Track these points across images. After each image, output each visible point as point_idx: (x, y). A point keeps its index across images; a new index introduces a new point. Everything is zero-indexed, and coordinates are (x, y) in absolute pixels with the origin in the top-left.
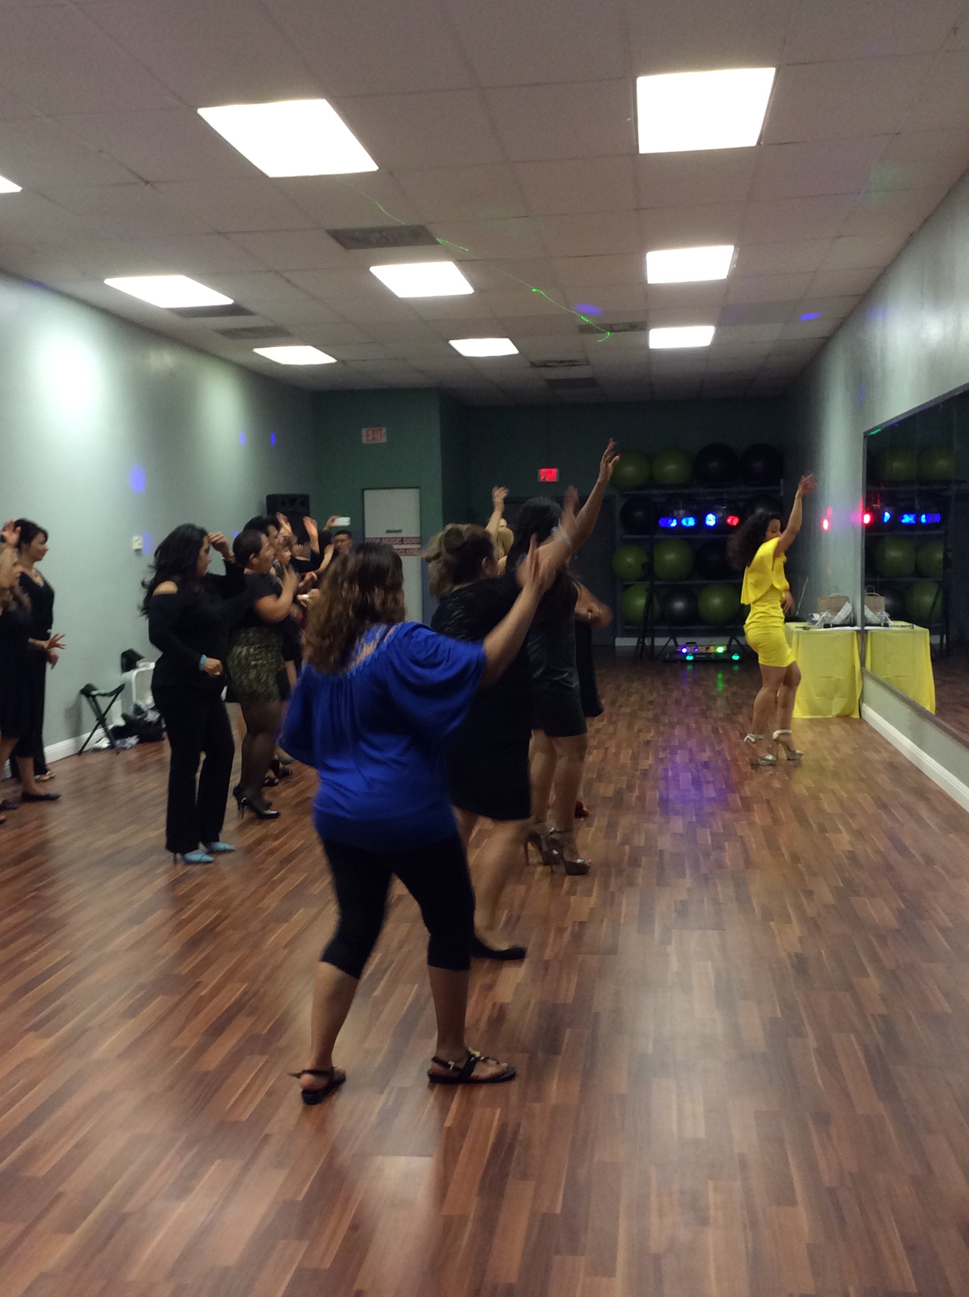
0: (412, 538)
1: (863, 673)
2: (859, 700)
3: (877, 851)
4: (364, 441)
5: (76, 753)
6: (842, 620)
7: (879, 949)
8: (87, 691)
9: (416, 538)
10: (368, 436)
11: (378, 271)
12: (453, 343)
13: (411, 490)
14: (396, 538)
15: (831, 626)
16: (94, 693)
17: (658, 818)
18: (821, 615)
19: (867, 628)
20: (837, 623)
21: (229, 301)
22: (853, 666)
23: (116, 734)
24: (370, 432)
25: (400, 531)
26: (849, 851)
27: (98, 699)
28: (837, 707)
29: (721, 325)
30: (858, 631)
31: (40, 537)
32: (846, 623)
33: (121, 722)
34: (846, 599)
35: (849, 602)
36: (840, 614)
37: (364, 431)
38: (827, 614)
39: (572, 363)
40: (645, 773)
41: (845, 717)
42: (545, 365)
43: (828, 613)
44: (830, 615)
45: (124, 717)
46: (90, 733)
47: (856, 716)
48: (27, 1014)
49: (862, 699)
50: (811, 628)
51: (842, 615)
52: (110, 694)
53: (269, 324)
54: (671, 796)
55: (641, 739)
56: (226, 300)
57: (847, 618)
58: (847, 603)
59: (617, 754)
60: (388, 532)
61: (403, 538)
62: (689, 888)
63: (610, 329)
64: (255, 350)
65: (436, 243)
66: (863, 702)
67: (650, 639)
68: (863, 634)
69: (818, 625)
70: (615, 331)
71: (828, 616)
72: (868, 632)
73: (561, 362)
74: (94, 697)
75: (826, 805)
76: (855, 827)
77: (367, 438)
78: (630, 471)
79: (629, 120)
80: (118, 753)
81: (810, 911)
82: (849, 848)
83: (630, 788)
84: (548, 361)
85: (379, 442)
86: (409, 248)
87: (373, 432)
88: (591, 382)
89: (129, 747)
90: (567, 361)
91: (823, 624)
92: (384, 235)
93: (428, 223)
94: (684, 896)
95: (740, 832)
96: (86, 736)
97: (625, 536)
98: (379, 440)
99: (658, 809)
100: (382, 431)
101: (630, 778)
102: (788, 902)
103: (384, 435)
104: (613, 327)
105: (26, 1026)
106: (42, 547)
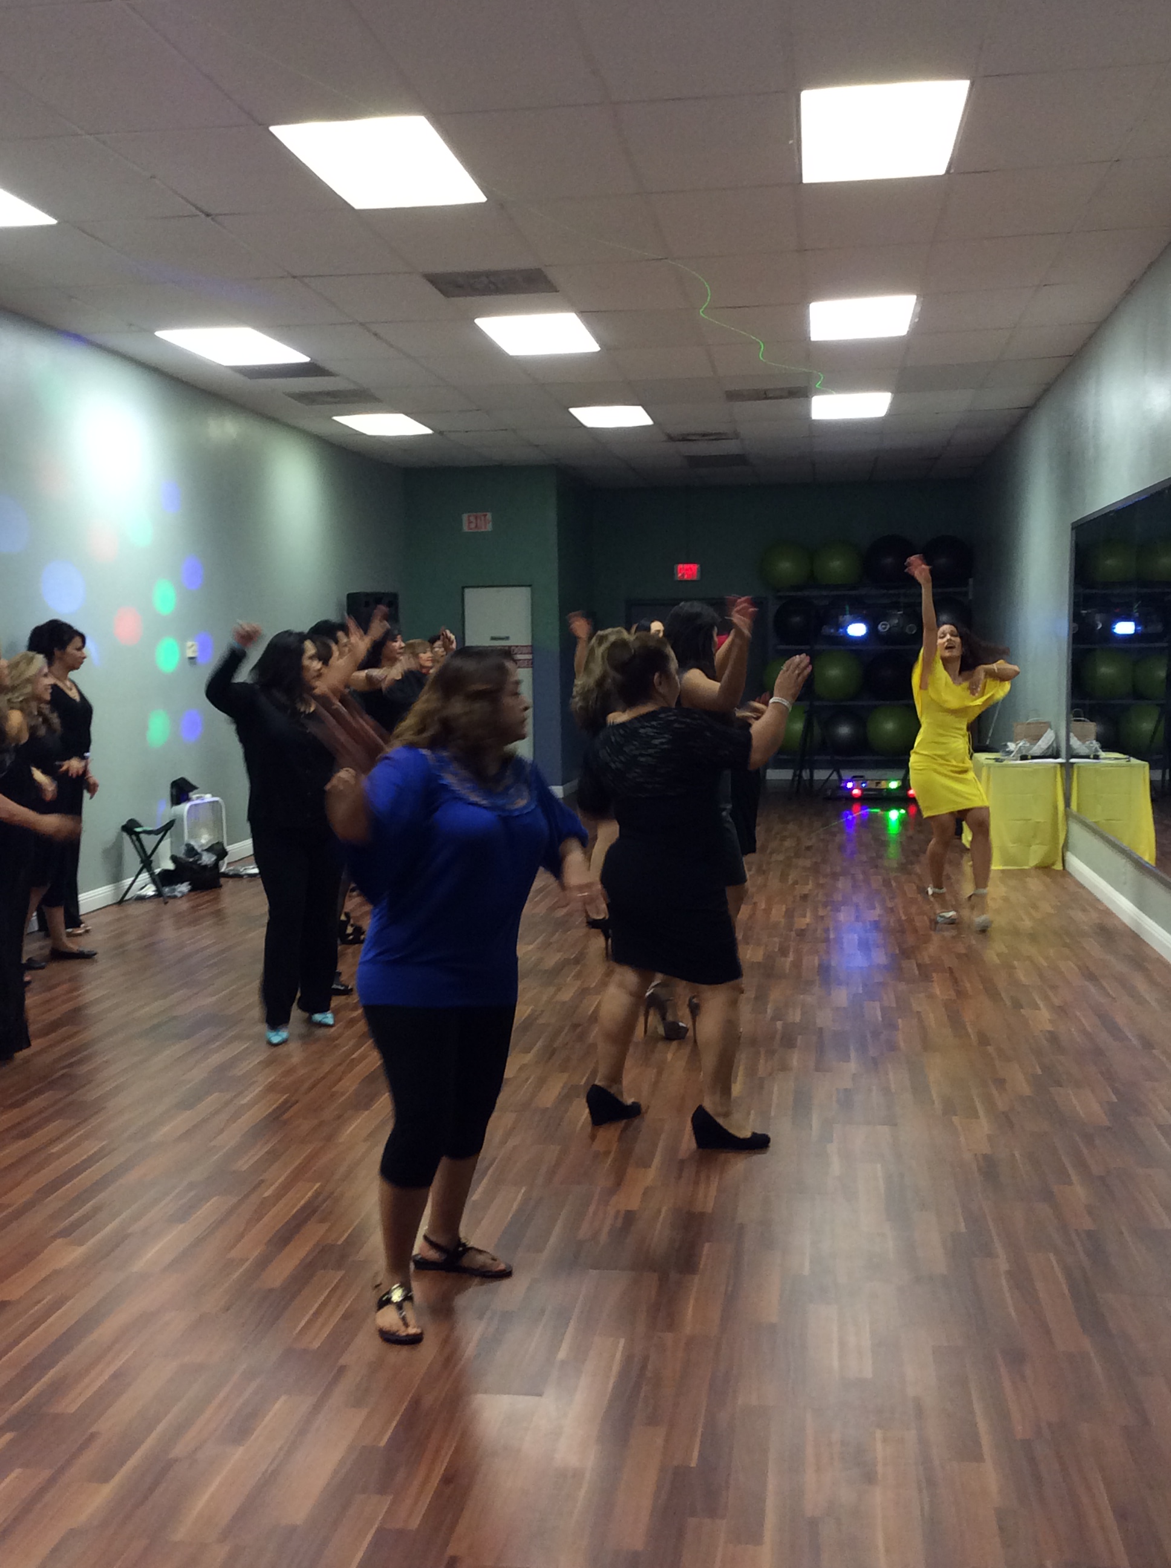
0: (523, 646)
1: (1068, 815)
2: (1062, 848)
3: (1083, 1032)
4: (465, 529)
5: (114, 902)
6: (1042, 751)
7: (1085, 1151)
8: (130, 828)
9: (528, 646)
10: (470, 522)
11: (482, 323)
12: (575, 411)
13: (524, 589)
15: (1029, 757)
16: (138, 830)
17: (816, 989)
18: (1017, 745)
19: (1073, 760)
20: (1037, 754)
21: (305, 359)
22: (1056, 808)
23: (164, 880)
24: (472, 519)
25: (507, 638)
26: (1049, 1032)
27: (142, 836)
28: (1035, 856)
29: (898, 391)
30: (1061, 764)
31: (77, 641)
32: (1047, 755)
33: (170, 866)
34: (1048, 725)
35: (1051, 729)
36: (1040, 742)
37: (465, 517)
38: (1024, 744)
39: (718, 437)
40: (801, 933)
41: (1044, 868)
42: (685, 438)
43: (1025, 742)
44: (1028, 745)
45: (174, 859)
46: (132, 879)
47: (1058, 867)
48: (57, 1215)
49: (1066, 847)
50: (1004, 760)
51: (1043, 744)
52: (157, 832)
53: (352, 387)
54: (833, 963)
55: (797, 893)
56: (295, 357)
57: (1048, 748)
58: (1049, 730)
59: (767, 911)
60: (492, 639)
61: (511, 647)
62: (854, 1074)
63: (764, 395)
64: (336, 418)
65: (557, 291)
66: (1067, 850)
67: (808, 771)
68: (1068, 768)
69: (1013, 756)
70: (771, 398)
71: (1026, 745)
72: (1075, 765)
73: (704, 435)
74: (137, 834)
75: (1021, 976)
76: (1057, 1002)
77: (469, 526)
78: (786, 567)
79: (791, 142)
80: (166, 903)
81: (1001, 1104)
82: (1050, 1027)
83: (784, 952)
84: (688, 435)
85: (483, 530)
86: (522, 296)
87: (476, 518)
88: (740, 459)
89: (179, 895)
90: (711, 434)
91: (1019, 755)
92: (493, 280)
93: (546, 266)
94: (848, 1084)
95: (916, 1007)
96: (128, 883)
97: (779, 647)
98: (483, 528)
99: (817, 978)
100: (487, 517)
101: (783, 940)
102: (974, 1092)
103: (489, 522)
104: (768, 393)
105: (54, 1231)
106: (78, 654)
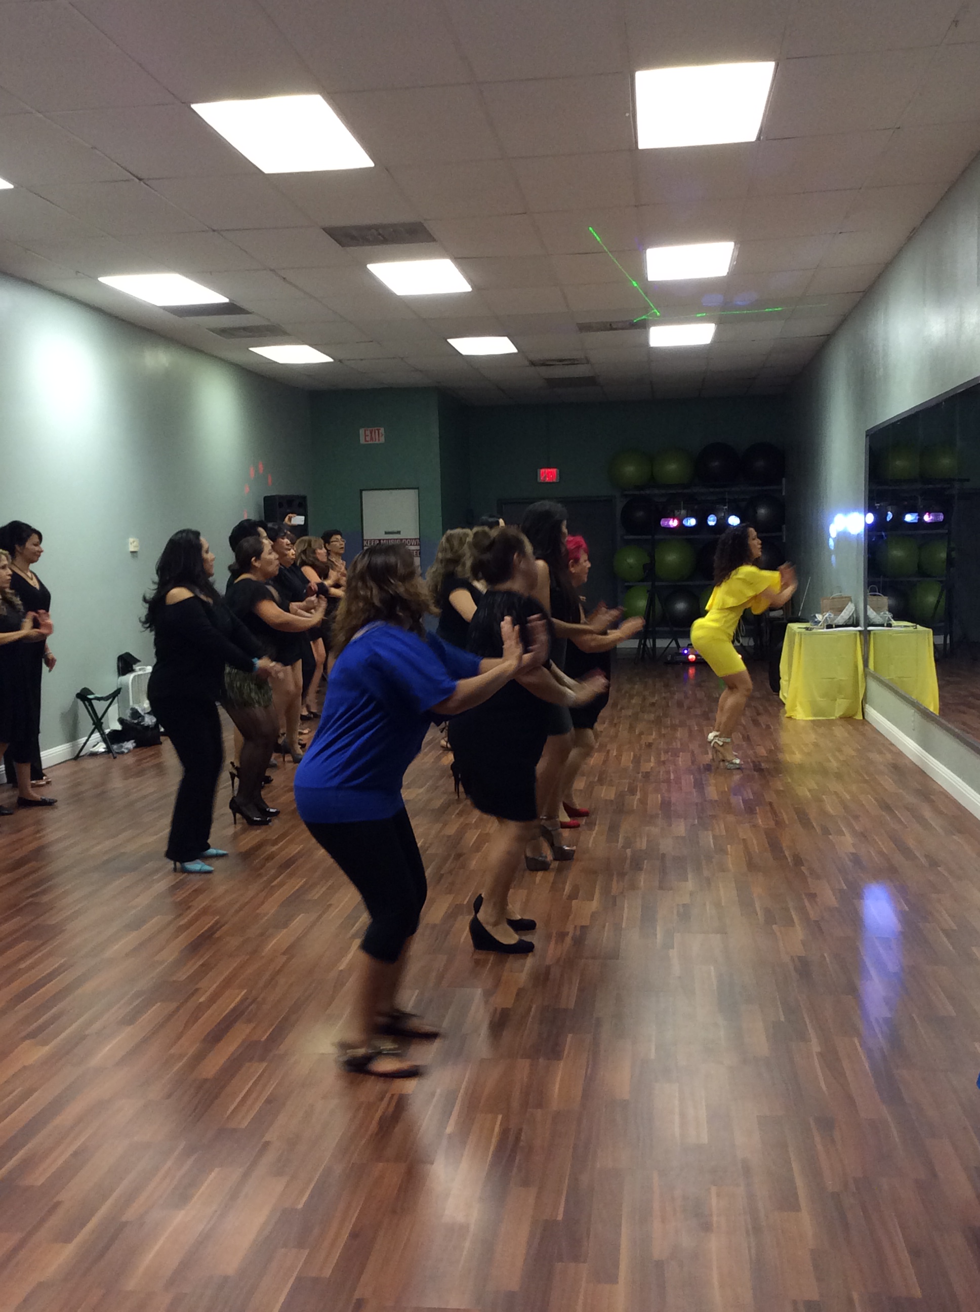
0: (410, 539)
1: (866, 674)
2: (862, 701)
3: (881, 853)
4: (362, 441)
5: (72, 757)
6: (845, 621)
7: (882, 952)
8: (84, 696)
9: (415, 539)
10: (366, 436)
11: (374, 268)
12: (452, 341)
13: (412, 491)
15: (834, 626)
16: (90, 697)
17: (660, 822)
18: (823, 616)
19: (870, 628)
20: (840, 624)
21: (225, 300)
22: (856, 667)
23: (113, 738)
24: (368, 433)
25: (399, 532)
26: (852, 854)
27: (94, 702)
28: (840, 708)
29: (721, 322)
30: (860, 631)
31: (35, 538)
32: (849, 623)
33: (118, 727)
34: (850, 599)
35: (852, 603)
36: (842, 614)
37: (362, 431)
38: (830, 615)
39: (573, 362)
40: (647, 775)
41: (848, 718)
42: (545, 364)
43: (831, 613)
44: (833, 616)
45: (121, 721)
46: (86, 738)
47: (859, 717)
48: (26, 1020)
49: (865, 700)
50: (813, 628)
51: (845, 615)
52: (107, 699)
53: (266, 323)
54: (673, 800)
55: (643, 742)
56: (217, 298)
57: (849, 618)
58: (850, 604)
59: (618, 757)
60: (386, 533)
62: (691, 892)
63: (609, 327)
64: (251, 349)
65: (434, 240)
66: (866, 703)
67: (651, 641)
68: (865, 634)
69: (821, 626)
70: (618, 330)
71: (831, 617)
72: (872, 632)
73: (561, 360)
74: (90, 700)
75: (829, 808)
76: (859, 829)
77: (365, 439)
78: (630, 470)
79: (628, 115)
80: (115, 758)
81: (813, 914)
82: (853, 850)
83: (632, 791)
84: (548, 360)
85: (377, 442)
86: (406, 245)
87: (371, 433)
88: (591, 381)
89: (126, 751)
90: (567, 360)
91: (825, 624)
92: (381, 232)
93: (425, 220)
94: (686, 900)
95: (742, 835)
96: (82, 740)
97: (626, 537)
98: (377, 440)
99: (660, 812)
100: (380, 431)
101: (632, 781)
102: (791, 905)
103: (382, 435)
104: (612, 325)
105: (23, 1034)
106: (37, 548)
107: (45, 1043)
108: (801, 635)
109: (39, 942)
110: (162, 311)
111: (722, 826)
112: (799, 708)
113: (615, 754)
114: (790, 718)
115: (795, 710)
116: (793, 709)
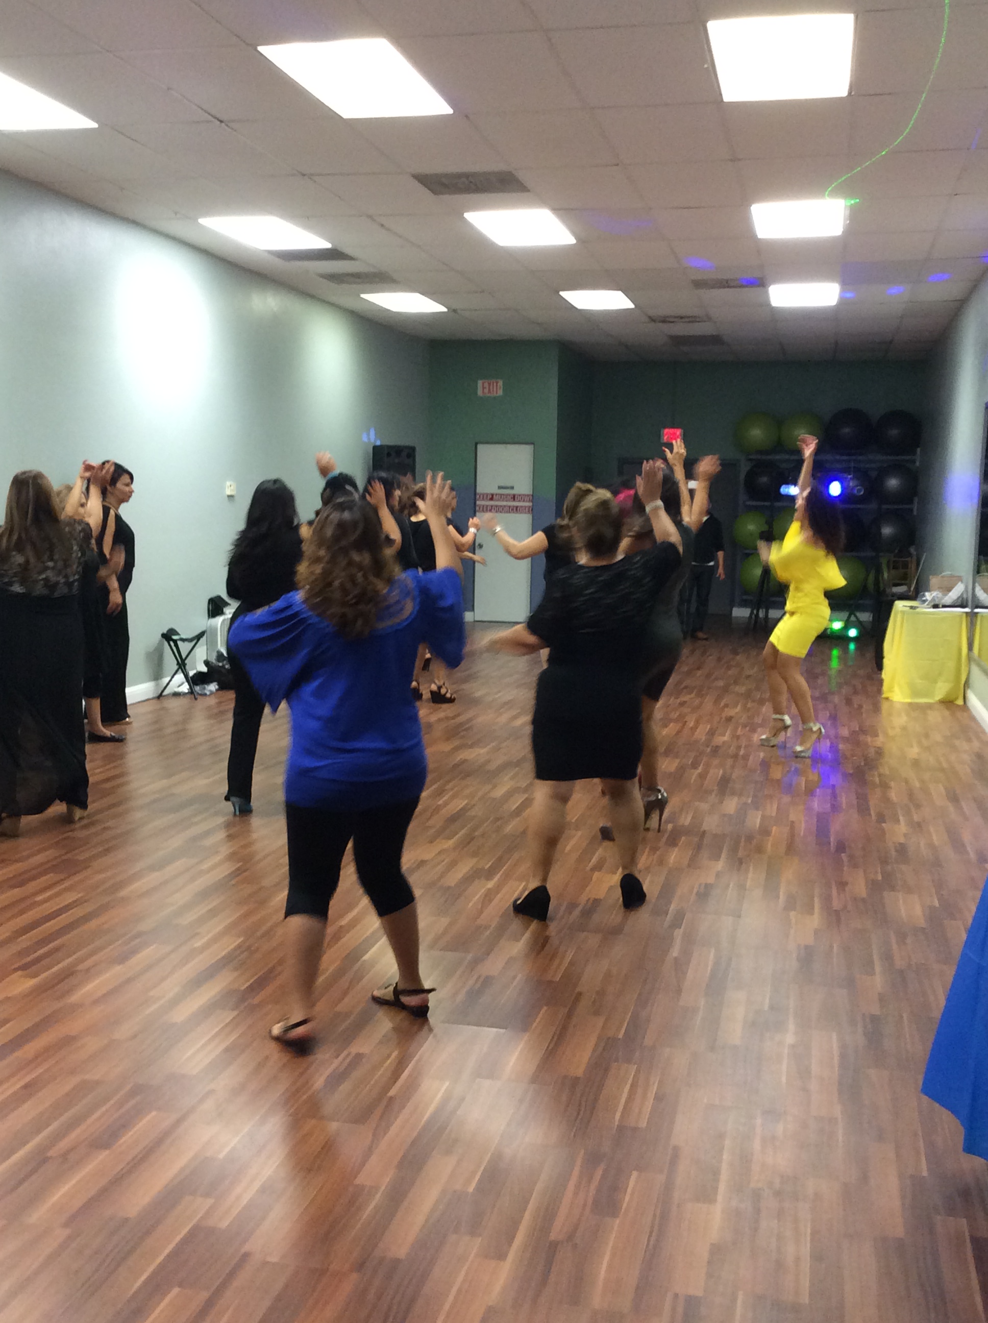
0: (524, 495)
1: (970, 659)
2: (964, 686)
3: (931, 846)
4: (480, 393)
5: (154, 696)
6: (952, 601)
7: (895, 946)
8: (168, 636)
9: (528, 495)
10: (484, 388)
11: (470, 216)
12: (565, 294)
13: (523, 447)
14: (507, 495)
15: (941, 606)
16: (175, 637)
17: (713, 798)
18: (931, 595)
19: (976, 610)
20: (947, 604)
21: (327, 245)
22: (960, 650)
23: (198, 680)
24: (486, 385)
25: (512, 488)
26: (901, 844)
27: (179, 643)
28: (941, 690)
29: (845, 283)
30: (967, 613)
31: (125, 478)
32: (956, 604)
33: (204, 669)
34: (960, 579)
35: (962, 582)
36: (951, 594)
37: (480, 383)
38: (937, 594)
39: (693, 319)
40: (716, 750)
41: (948, 703)
42: (664, 320)
43: (938, 592)
44: (940, 595)
45: (207, 663)
46: (169, 679)
47: (960, 702)
49: (967, 684)
50: (918, 607)
51: (953, 595)
52: (190, 640)
53: (372, 270)
54: (734, 776)
55: (724, 715)
56: (321, 243)
57: (958, 598)
58: (960, 583)
59: (694, 729)
60: (500, 487)
61: (514, 496)
62: (718, 872)
63: (725, 284)
64: (363, 296)
65: (528, 191)
66: (968, 687)
68: (972, 617)
69: (927, 605)
70: (734, 287)
71: (939, 596)
72: (979, 614)
73: (682, 318)
74: (175, 642)
75: (893, 795)
76: (916, 818)
77: (483, 390)
78: (757, 434)
79: (706, 66)
80: (196, 699)
81: (836, 904)
82: (902, 840)
83: (695, 765)
84: (667, 317)
85: (495, 394)
86: (500, 195)
87: (489, 384)
88: (716, 340)
89: (208, 693)
90: (689, 317)
91: (932, 604)
92: (472, 180)
93: (516, 169)
94: (711, 880)
95: (792, 817)
96: (167, 680)
97: (749, 503)
98: (495, 393)
99: (716, 788)
100: (498, 384)
101: (698, 754)
102: (817, 891)
103: (500, 388)
104: (729, 282)
105: (16, 966)
106: (127, 489)
107: (35, 976)
108: (904, 614)
109: (62, 876)
110: (266, 254)
111: (775, 807)
112: (896, 689)
113: (691, 725)
114: (887, 699)
115: (893, 691)
116: (891, 690)
